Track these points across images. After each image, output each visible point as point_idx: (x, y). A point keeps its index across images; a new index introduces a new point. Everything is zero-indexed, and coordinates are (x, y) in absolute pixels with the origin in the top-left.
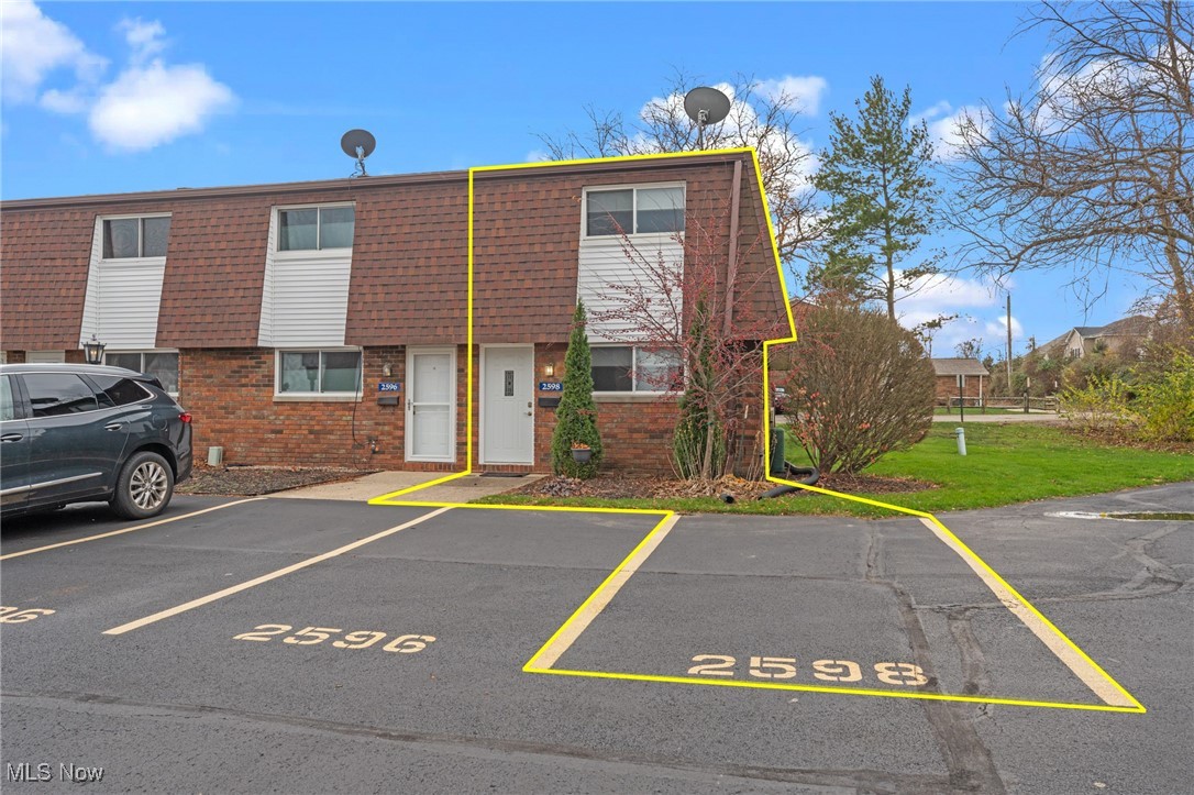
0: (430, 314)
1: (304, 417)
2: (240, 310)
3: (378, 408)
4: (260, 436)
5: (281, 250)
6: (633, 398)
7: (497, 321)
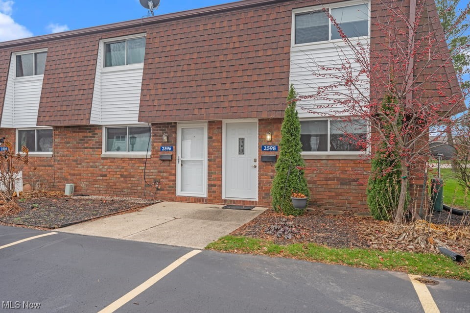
1: (118, 167)
2: (81, 102)
3: (160, 162)
4: (94, 178)
5: (106, 67)
6: (328, 156)
7: (233, 104)
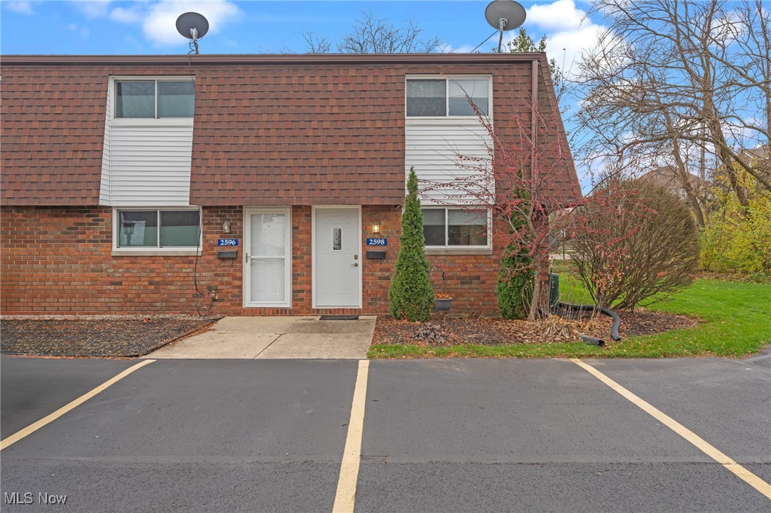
0: (272, 178)
1: (143, 270)
2: (79, 171)
3: (218, 262)
4: (99, 288)
5: (117, 117)
6: (447, 251)
7: (335, 186)
